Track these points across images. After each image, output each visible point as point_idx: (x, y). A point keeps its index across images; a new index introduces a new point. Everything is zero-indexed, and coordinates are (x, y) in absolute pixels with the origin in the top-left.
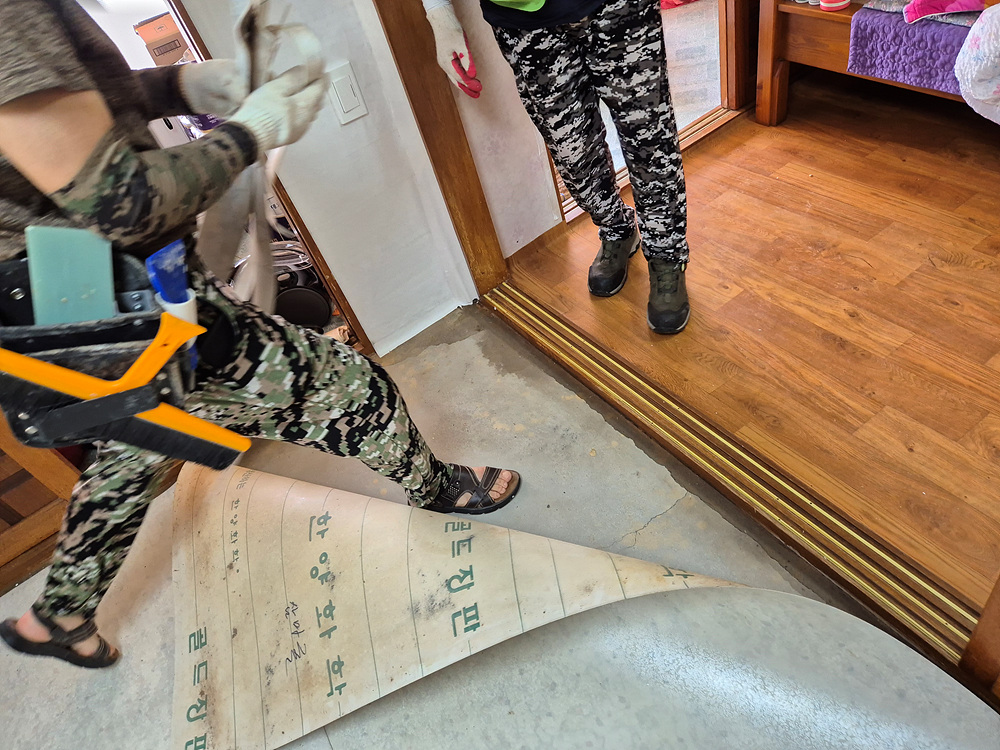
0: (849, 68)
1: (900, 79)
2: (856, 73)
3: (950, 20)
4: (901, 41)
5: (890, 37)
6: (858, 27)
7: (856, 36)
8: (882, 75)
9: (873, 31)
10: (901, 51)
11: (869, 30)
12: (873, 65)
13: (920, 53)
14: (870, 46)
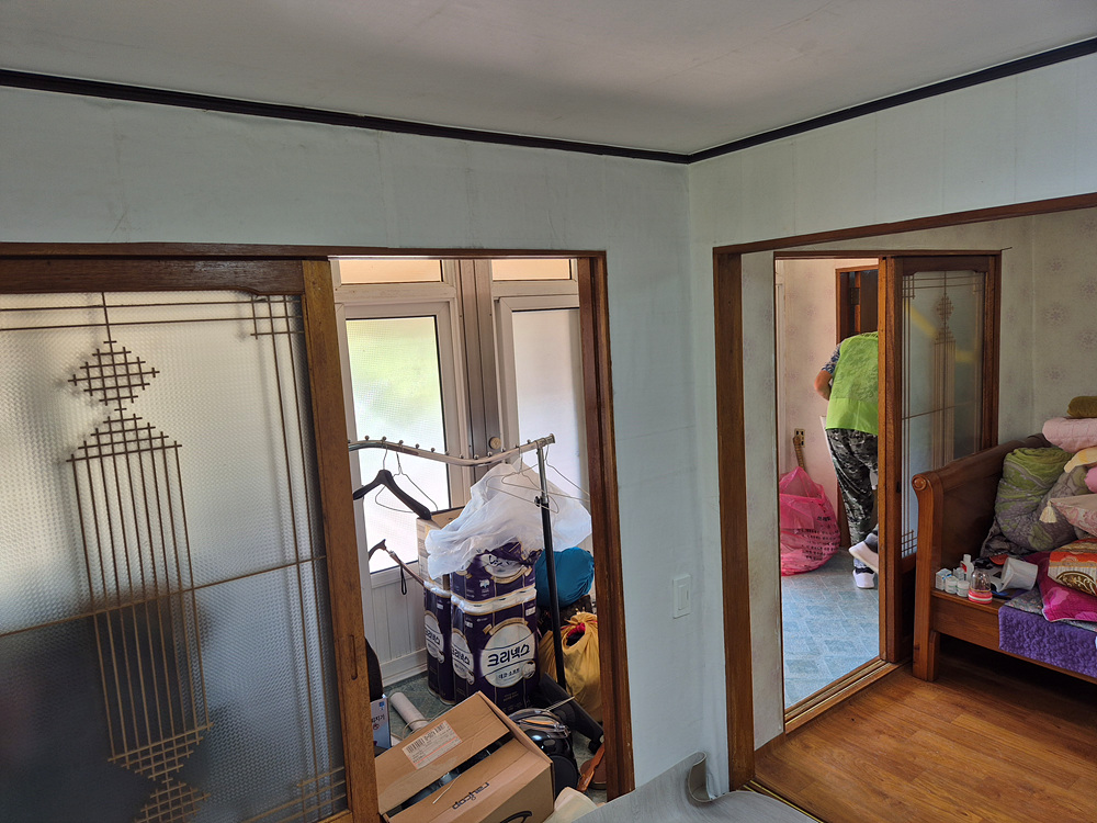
0: (1001, 646)
1: (1048, 660)
2: (1007, 651)
3: (1080, 625)
4: (1044, 634)
5: (1034, 629)
6: (1005, 618)
7: (1004, 624)
8: (1031, 656)
9: (1018, 623)
10: (1045, 640)
11: (1015, 621)
12: (1022, 647)
13: (1061, 644)
14: (1017, 633)
